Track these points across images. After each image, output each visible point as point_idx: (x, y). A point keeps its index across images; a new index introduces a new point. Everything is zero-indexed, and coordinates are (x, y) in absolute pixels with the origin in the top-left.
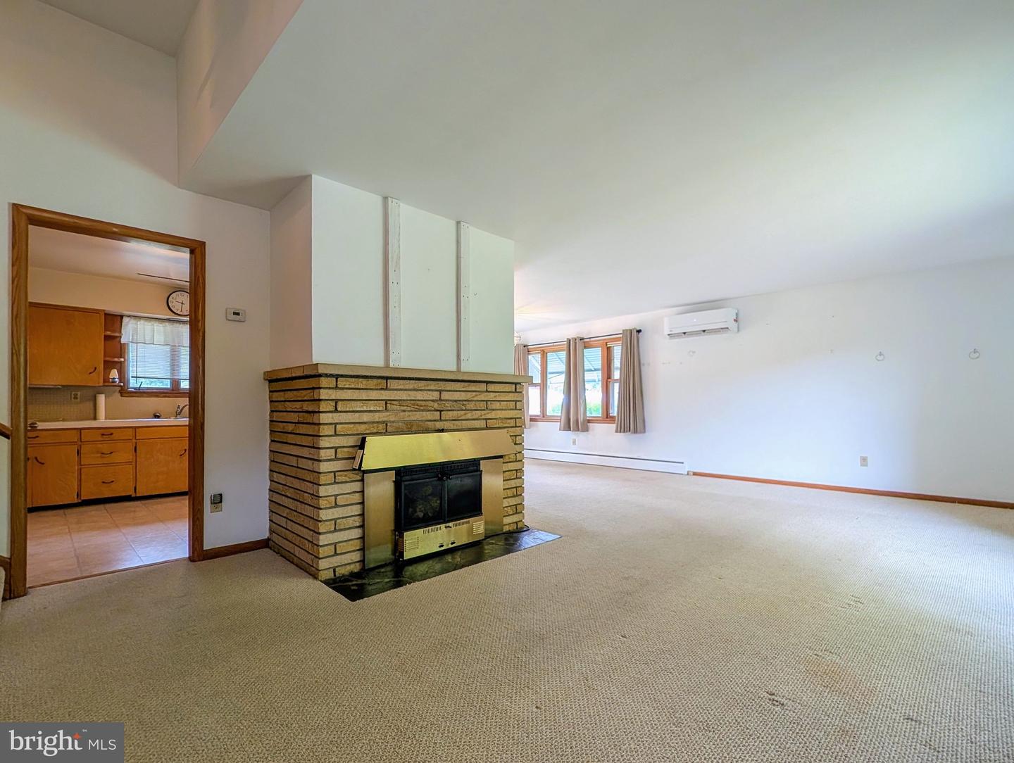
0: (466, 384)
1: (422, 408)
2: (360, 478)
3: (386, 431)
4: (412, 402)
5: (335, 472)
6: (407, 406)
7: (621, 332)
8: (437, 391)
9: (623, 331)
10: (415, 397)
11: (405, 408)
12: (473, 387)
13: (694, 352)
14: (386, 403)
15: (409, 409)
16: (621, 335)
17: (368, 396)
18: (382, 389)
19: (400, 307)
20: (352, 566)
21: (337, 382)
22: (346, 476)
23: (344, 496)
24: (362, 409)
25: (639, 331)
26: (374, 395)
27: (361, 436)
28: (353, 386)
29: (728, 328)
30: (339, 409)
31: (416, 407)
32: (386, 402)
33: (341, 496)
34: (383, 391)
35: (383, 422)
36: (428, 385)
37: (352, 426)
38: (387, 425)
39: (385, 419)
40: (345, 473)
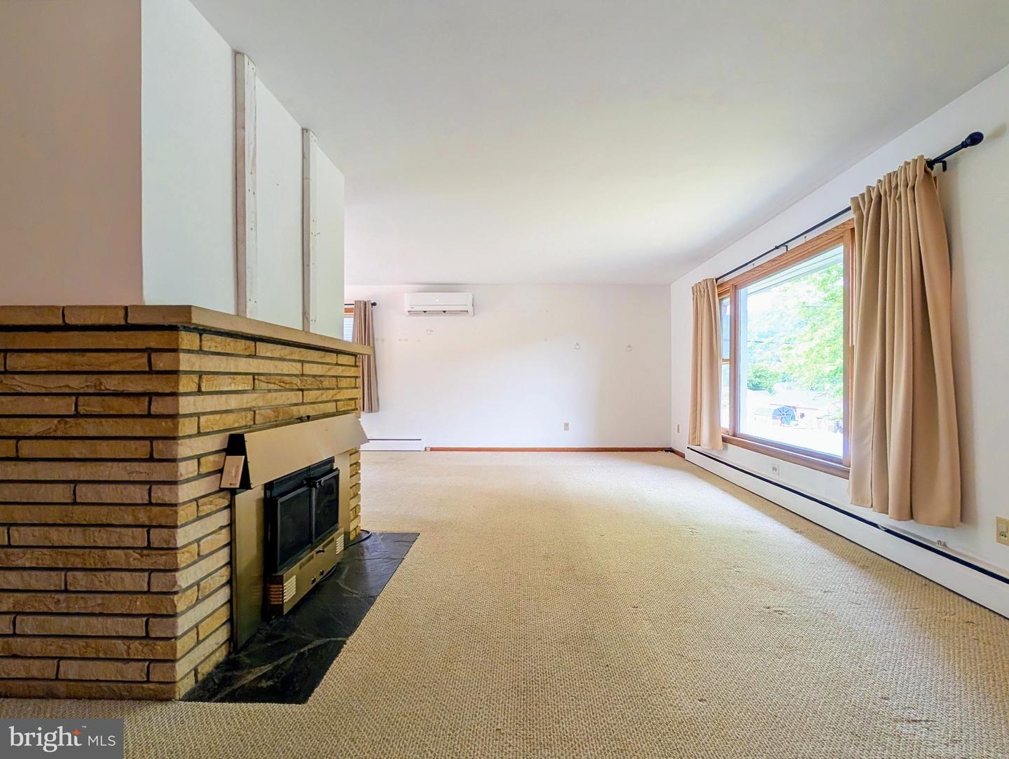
0: (322, 353)
1: (287, 386)
2: (226, 503)
3: (254, 423)
4: (279, 377)
5: (196, 500)
6: (274, 383)
7: (353, 303)
8: (299, 361)
9: (356, 301)
10: (282, 370)
11: (271, 386)
12: (331, 358)
13: (432, 331)
14: (254, 379)
15: (276, 387)
16: (353, 306)
17: (237, 367)
18: (249, 356)
19: (256, 230)
20: (218, 654)
21: (201, 341)
22: (211, 503)
23: (209, 537)
24: (229, 389)
25: (374, 304)
26: (244, 365)
27: (228, 433)
28: (219, 350)
29: (467, 311)
30: (203, 389)
31: (282, 384)
32: (254, 376)
33: (204, 540)
34: (250, 360)
35: (250, 409)
36: (292, 354)
37: (218, 417)
38: (255, 412)
39: (253, 404)
40: (210, 498)
